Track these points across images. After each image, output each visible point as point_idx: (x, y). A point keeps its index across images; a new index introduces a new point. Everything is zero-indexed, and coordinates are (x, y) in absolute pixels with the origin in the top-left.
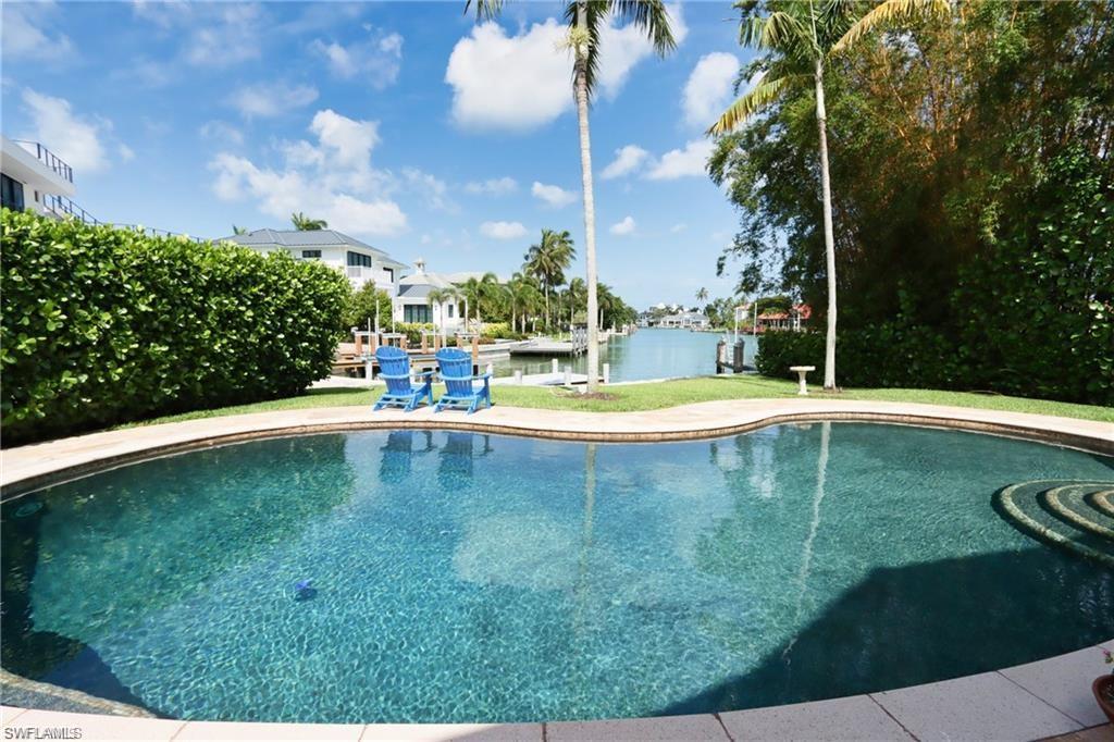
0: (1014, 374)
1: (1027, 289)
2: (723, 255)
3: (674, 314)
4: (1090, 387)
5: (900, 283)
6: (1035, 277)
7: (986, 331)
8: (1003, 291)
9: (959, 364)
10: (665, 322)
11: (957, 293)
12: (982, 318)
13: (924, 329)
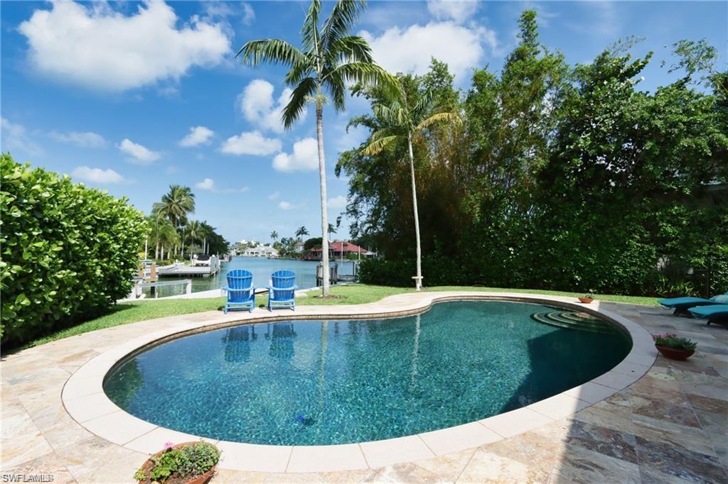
0: (483, 277)
1: (487, 241)
2: (340, 215)
3: (253, 247)
4: (511, 281)
5: (435, 236)
6: (489, 236)
7: (473, 259)
8: (478, 242)
9: (462, 274)
10: (248, 253)
11: (460, 242)
12: (470, 253)
13: (446, 258)
